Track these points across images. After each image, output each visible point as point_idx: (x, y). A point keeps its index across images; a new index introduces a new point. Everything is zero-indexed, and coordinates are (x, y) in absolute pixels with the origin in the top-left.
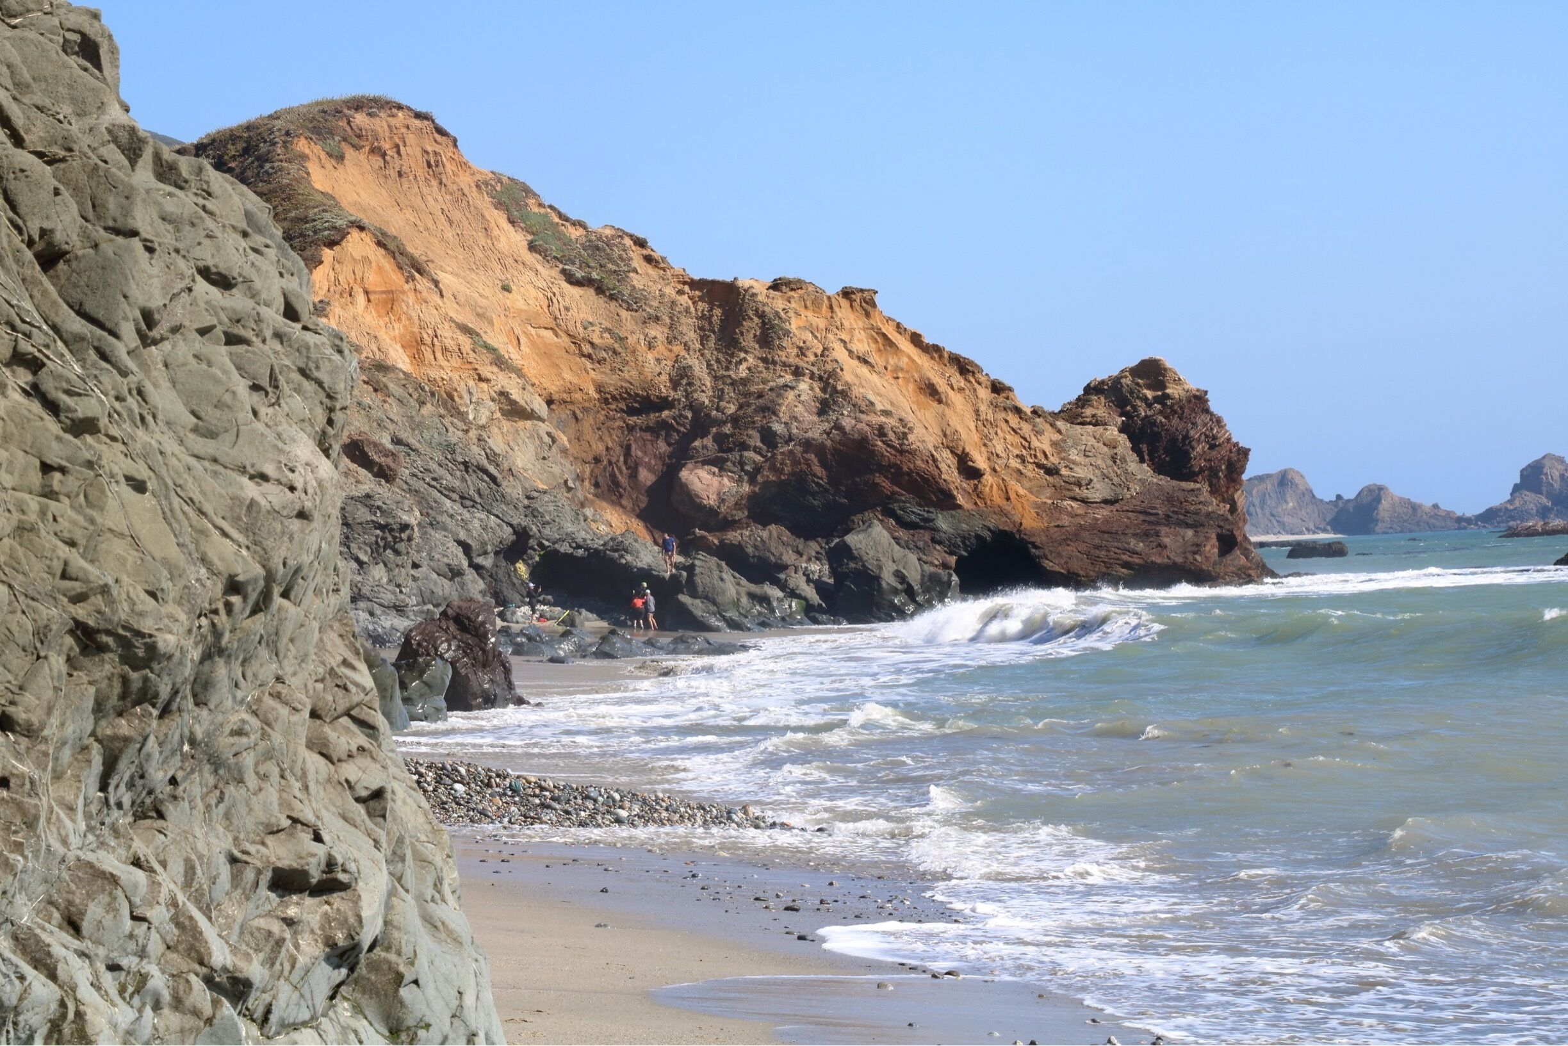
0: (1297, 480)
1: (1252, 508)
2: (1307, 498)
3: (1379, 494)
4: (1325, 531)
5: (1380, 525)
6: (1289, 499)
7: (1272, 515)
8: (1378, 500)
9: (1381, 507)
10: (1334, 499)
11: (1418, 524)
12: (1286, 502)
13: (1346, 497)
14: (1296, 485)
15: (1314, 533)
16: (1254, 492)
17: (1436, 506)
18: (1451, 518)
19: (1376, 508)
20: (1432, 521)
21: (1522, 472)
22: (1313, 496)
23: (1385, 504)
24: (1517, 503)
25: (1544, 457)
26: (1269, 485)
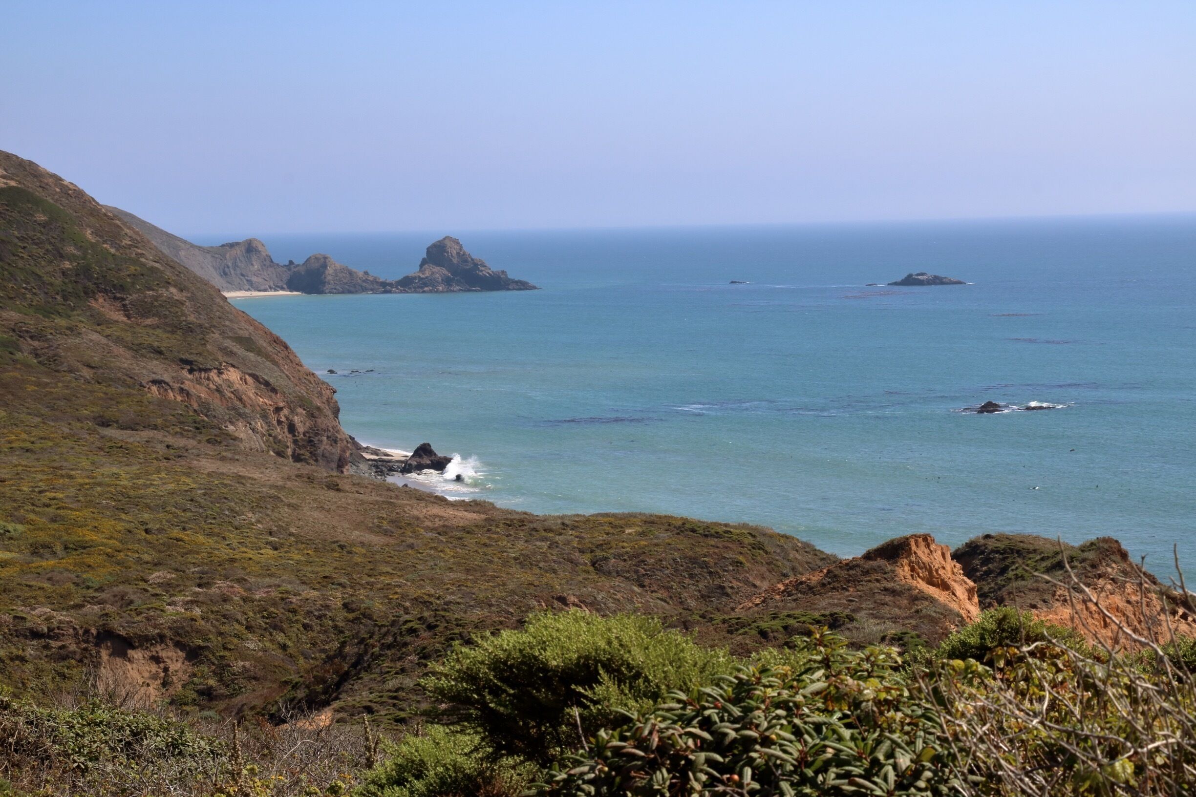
0: (260, 248)
1: (226, 269)
2: (268, 263)
3: (325, 262)
4: (282, 289)
5: (327, 286)
6: (254, 263)
7: (243, 275)
8: (324, 266)
9: (327, 272)
10: (287, 263)
11: (354, 286)
12: (252, 265)
13: (296, 262)
14: (259, 252)
15: (276, 290)
16: (228, 256)
17: (366, 273)
18: (377, 282)
19: (324, 273)
20: (364, 284)
21: (428, 249)
22: (272, 261)
23: (330, 270)
24: (427, 274)
25: (445, 239)
26: (238, 251)
